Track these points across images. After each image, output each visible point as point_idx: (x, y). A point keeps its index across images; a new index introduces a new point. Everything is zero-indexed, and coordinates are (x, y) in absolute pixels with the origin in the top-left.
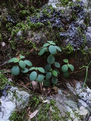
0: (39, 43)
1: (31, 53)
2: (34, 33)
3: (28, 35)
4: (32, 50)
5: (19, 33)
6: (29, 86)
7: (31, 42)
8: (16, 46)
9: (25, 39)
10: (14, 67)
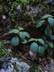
0: (37, 16)
1: (29, 26)
2: (32, 8)
3: (26, 9)
4: (30, 23)
5: (19, 7)
6: (27, 56)
7: (29, 15)
8: (15, 19)
9: (24, 12)
10: (14, 38)
